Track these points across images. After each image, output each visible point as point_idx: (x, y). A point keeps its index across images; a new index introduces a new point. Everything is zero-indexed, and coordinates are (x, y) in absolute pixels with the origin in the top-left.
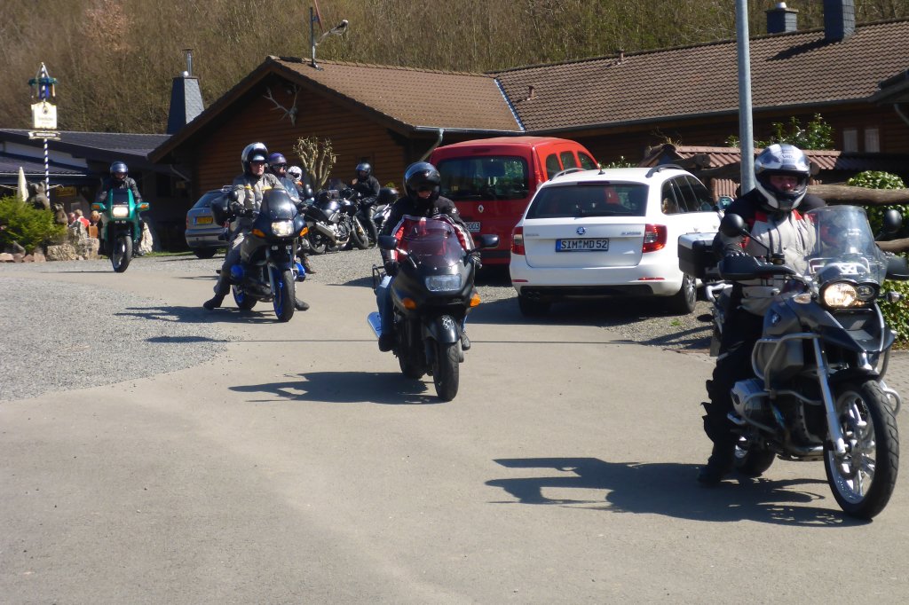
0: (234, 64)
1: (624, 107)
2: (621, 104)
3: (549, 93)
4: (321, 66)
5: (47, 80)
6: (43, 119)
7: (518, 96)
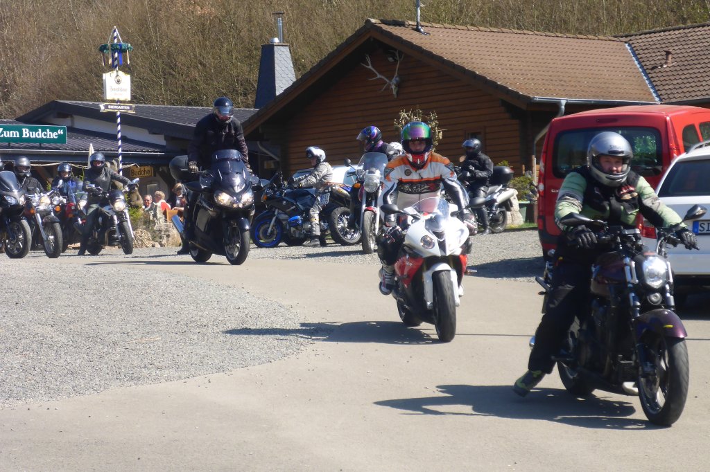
0: (330, 30)
3: (689, 59)
4: (426, 30)
5: (121, 45)
6: (115, 90)
7: (653, 62)
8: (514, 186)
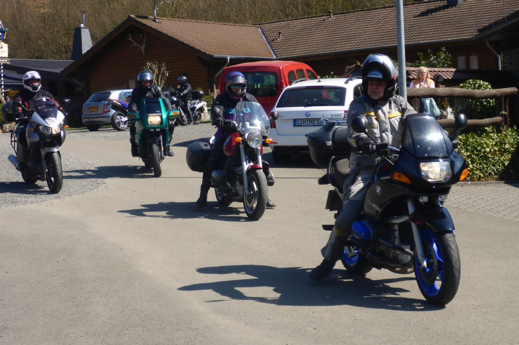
0: (110, 20)
1: (333, 44)
2: (331, 42)
3: (290, 36)
5: (2, 29)
7: (272, 38)
8: (205, 100)
